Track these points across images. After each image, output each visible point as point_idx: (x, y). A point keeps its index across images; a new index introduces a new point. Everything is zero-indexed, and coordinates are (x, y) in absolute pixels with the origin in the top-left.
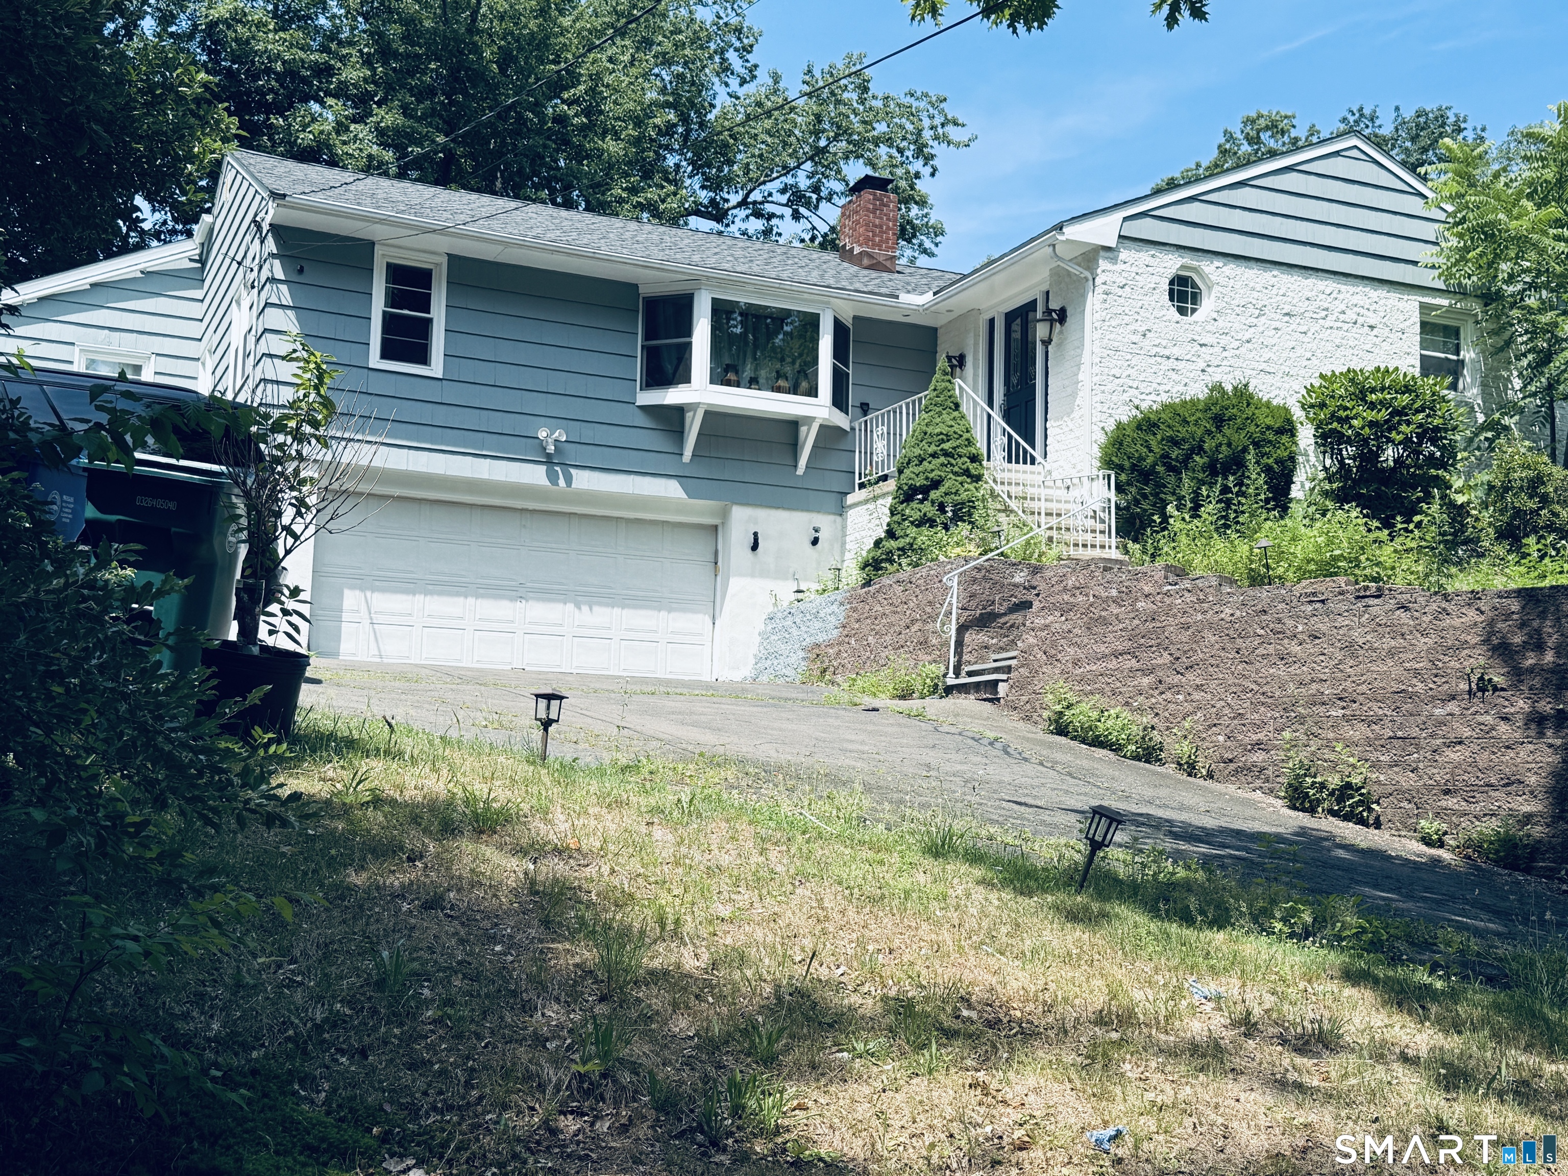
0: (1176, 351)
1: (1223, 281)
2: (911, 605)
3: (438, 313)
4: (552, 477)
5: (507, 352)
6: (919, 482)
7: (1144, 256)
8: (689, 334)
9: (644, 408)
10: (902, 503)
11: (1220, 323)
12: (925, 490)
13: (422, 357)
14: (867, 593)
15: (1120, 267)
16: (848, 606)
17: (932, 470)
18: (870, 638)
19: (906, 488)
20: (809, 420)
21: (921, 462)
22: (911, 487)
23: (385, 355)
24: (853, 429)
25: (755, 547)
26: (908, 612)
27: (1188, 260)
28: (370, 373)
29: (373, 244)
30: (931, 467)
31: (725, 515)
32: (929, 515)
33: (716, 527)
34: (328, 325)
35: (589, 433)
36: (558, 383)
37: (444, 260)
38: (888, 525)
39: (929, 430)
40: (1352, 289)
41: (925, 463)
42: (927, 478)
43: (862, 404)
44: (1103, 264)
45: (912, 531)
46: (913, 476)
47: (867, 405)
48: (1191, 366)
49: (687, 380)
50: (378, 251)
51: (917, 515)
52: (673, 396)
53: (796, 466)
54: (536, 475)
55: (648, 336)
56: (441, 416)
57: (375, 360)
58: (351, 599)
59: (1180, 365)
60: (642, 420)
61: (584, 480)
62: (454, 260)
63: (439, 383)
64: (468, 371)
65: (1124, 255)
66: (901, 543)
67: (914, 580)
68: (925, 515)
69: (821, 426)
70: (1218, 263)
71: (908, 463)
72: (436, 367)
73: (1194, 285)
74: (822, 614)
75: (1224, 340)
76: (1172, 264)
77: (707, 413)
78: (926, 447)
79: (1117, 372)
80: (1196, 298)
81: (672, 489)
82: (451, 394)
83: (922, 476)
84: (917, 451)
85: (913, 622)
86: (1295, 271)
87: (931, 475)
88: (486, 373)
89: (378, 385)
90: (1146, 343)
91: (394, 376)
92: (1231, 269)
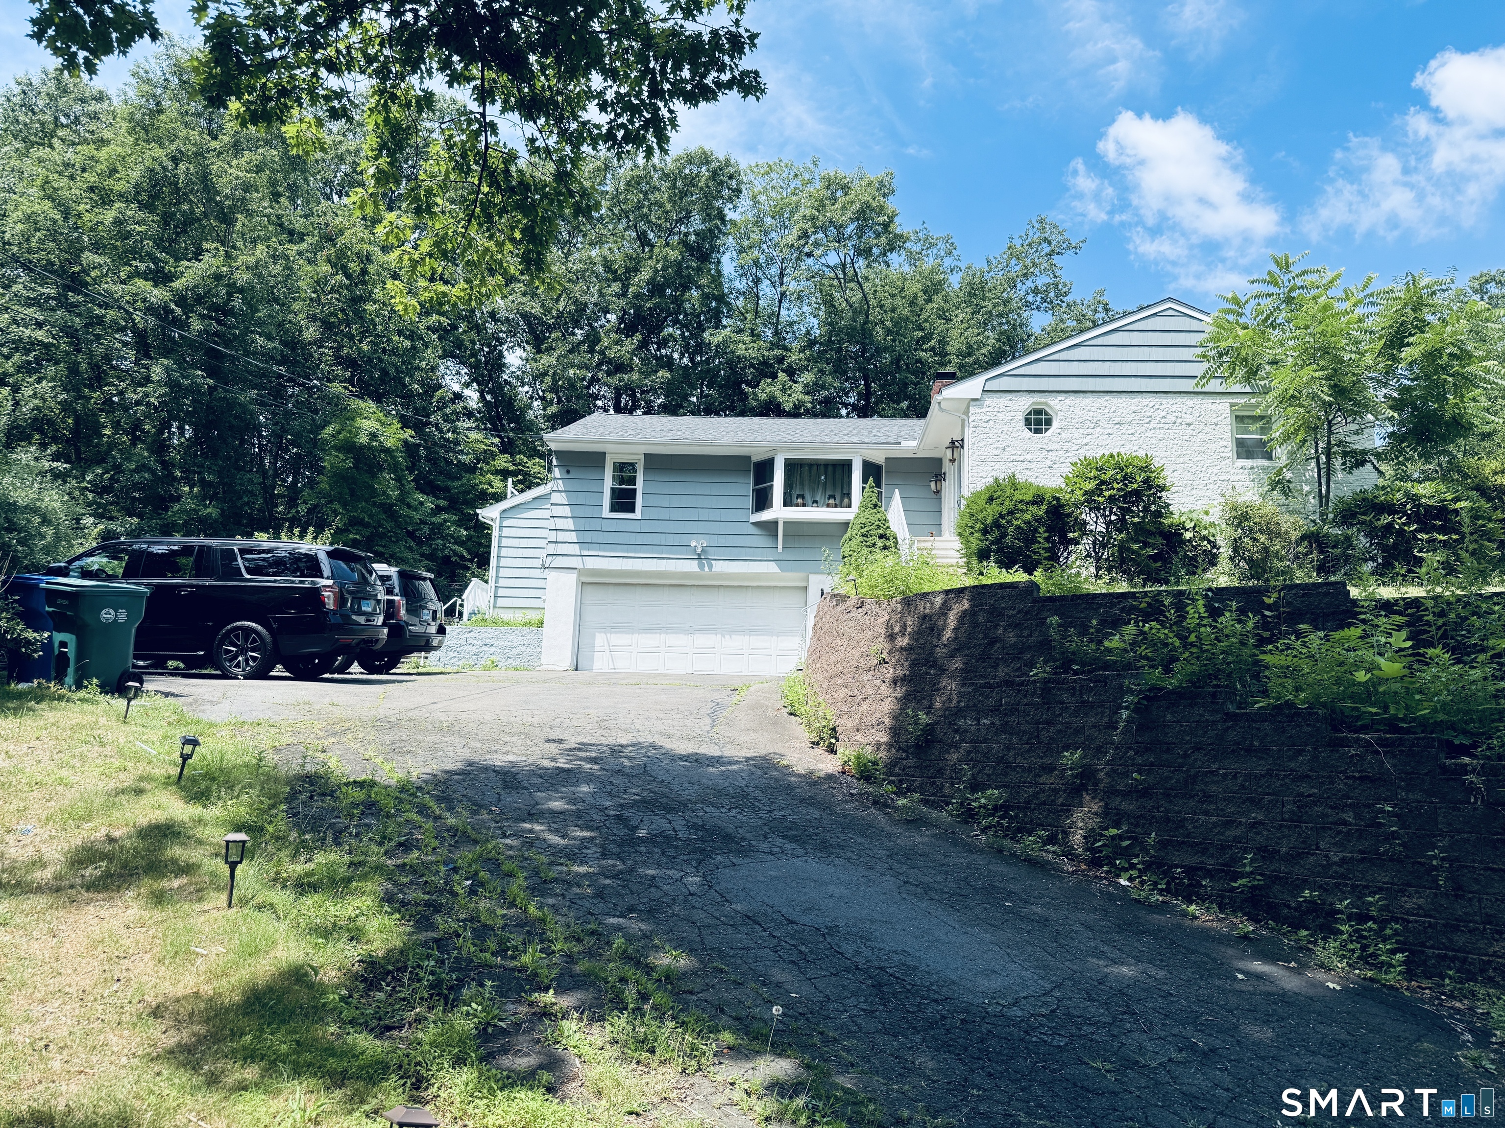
0: (1028, 457)
1: (1065, 408)
3: (639, 486)
4: (701, 567)
5: (676, 501)
7: (1004, 400)
8: (771, 479)
9: (755, 524)
11: (1064, 435)
13: (632, 509)
15: (984, 410)
23: (613, 509)
27: (1037, 398)
28: (603, 520)
29: (605, 454)
31: (804, 580)
33: (804, 587)
34: (581, 499)
35: (722, 541)
36: (704, 514)
37: (642, 457)
40: (1171, 401)
44: (972, 410)
48: (1040, 465)
49: (771, 506)
50: (608, 457)
52: (766, 516)
54: (692, 566)
55: (755, 484)
56: (639, 539)
57: (606, 512)
58: (600, 639)
59: (1033, 465)
60: (755, 530)
61: (719, 567)
62: (646, 456)
63: (640, 521)
64: (654, 513)
65: (988, 401)
70: (1061, 397)
72: (638, 513)
73: (1046, 414)
75: (1067, 446)
76: (1026, 403)
77: (786, 524)
79: (984, 474)
80: (1049, 422)
81: (772, 568)
82: (646, 527)
86: (1123, 395)
88: (664, 514)
89: (607, 525)
90: (1006, 455)
91: (615, 521)
92: (1070, 400)
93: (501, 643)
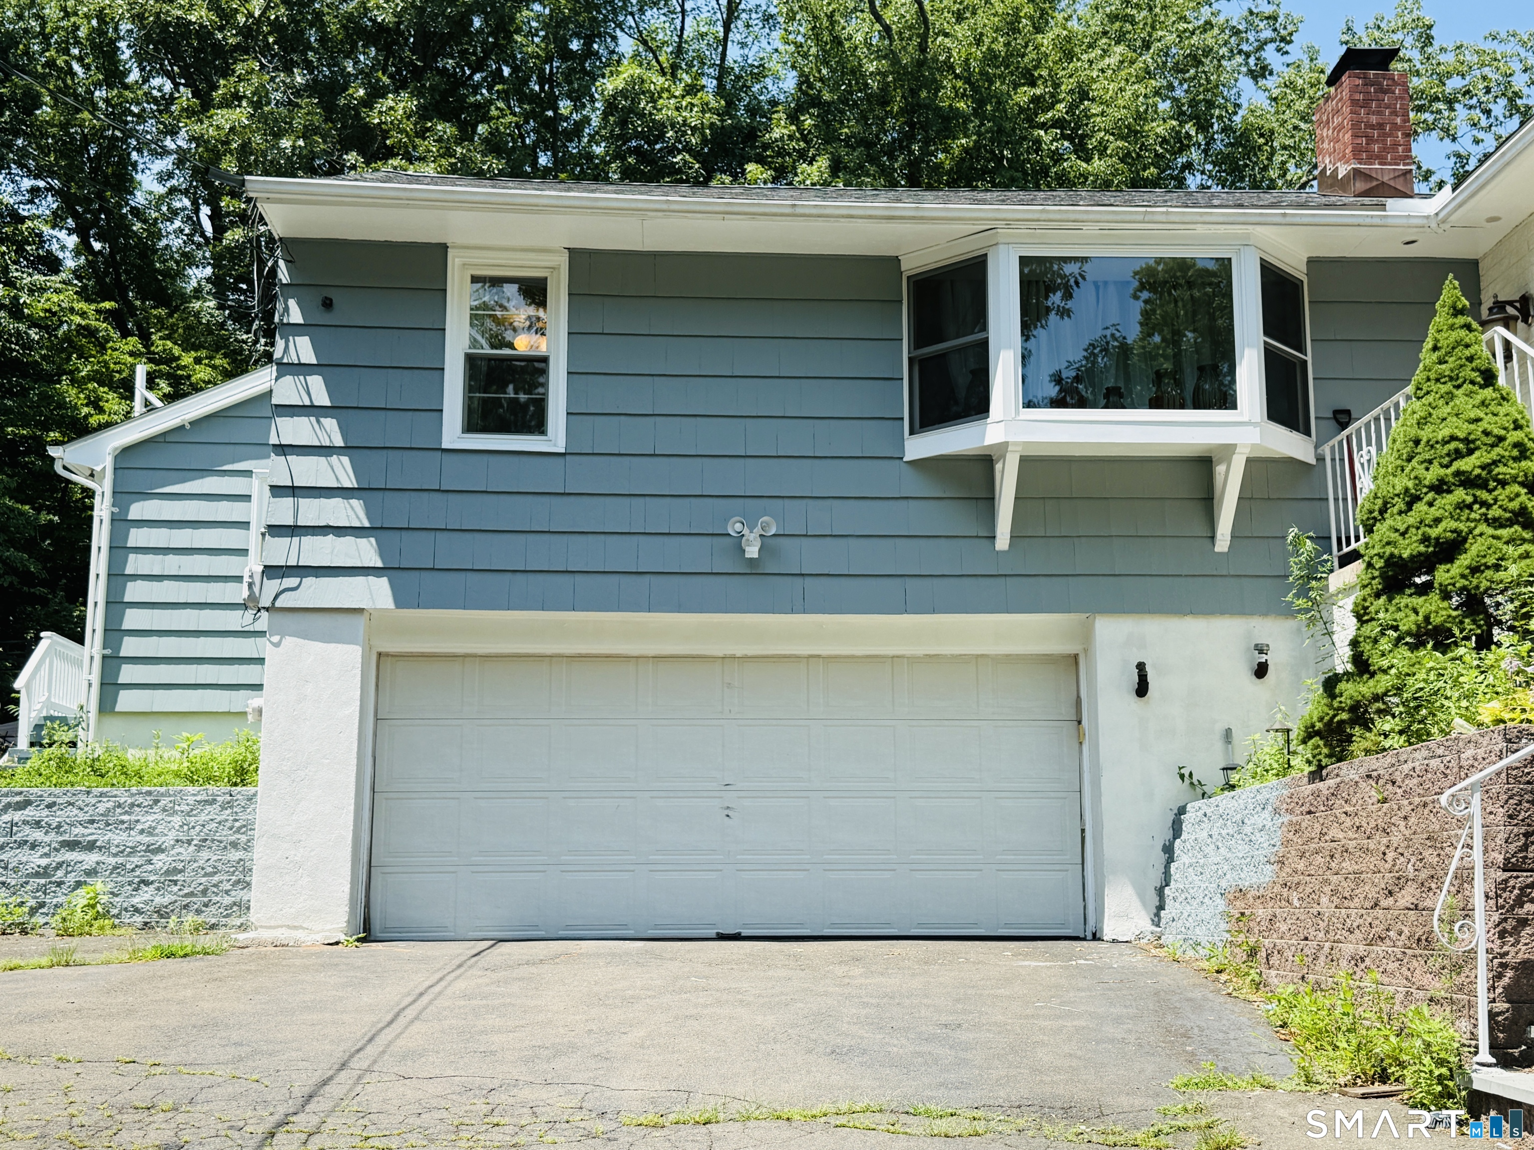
2: (1396, 839)
3: (556, 346)
5: (672, 397)
6: (1408, 548)
8: (981, 323)
9: (918, 464)
10: (1378, 596)
12: (1427, 563)
13: (533, 422)
14: (1316, 794)
16: (1286, 818)
17: (1437, 521)
18: (1324, 900)
19: (1379, 563)
20: (1229, 450)
21: (1410, 506)
22: (1392, 562)
23: (472, 425)
24: (1321, 459)
25: (1142, 689)
26: (1390, 855)
28: (446, 457)
29: (443, 248)
30: (1434, 512)
31: (1087, 636)
32: (1436, 620)
33: (1076, 657)
34: (371, 388)
35: (823, 517)
36: (764, 437)
37: (563, 260)
38: (1354, 643)
39: (1425, 434)
41: (1420, 507)
42: (1425, 539)
43: (1336, 412)
45: (1401, 658)
46: (1394, 536)
47: (1348, 412)
49: (983, 407)
50: (454, 261)
51: (1408, 622)
52: (963, 439)
53: (1213, 538)
55: (920, 339)
56: (564, 514)
57: (452, 435)
60: (915, 485)
62: (574, 254)
63: (560, 460)
64: (606, 434)
66: (1382, 683)
67: (1398, 777)
68: (1427, 619)
69: (1249, 461)
71: (1383, 511)
72: (555, 435)
74: (1247, 829)
77: (1025, 462)
78: (1421, 471)
82: (581, 475)
83: (1415, 536)
84: (1401, 483)
85: (1401, 881)
87: (1434, 532)
88: (636, 435)
89: (456, 472)
91: (485, 457)
93: (118, 838)
